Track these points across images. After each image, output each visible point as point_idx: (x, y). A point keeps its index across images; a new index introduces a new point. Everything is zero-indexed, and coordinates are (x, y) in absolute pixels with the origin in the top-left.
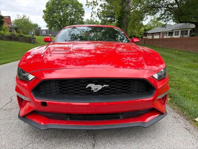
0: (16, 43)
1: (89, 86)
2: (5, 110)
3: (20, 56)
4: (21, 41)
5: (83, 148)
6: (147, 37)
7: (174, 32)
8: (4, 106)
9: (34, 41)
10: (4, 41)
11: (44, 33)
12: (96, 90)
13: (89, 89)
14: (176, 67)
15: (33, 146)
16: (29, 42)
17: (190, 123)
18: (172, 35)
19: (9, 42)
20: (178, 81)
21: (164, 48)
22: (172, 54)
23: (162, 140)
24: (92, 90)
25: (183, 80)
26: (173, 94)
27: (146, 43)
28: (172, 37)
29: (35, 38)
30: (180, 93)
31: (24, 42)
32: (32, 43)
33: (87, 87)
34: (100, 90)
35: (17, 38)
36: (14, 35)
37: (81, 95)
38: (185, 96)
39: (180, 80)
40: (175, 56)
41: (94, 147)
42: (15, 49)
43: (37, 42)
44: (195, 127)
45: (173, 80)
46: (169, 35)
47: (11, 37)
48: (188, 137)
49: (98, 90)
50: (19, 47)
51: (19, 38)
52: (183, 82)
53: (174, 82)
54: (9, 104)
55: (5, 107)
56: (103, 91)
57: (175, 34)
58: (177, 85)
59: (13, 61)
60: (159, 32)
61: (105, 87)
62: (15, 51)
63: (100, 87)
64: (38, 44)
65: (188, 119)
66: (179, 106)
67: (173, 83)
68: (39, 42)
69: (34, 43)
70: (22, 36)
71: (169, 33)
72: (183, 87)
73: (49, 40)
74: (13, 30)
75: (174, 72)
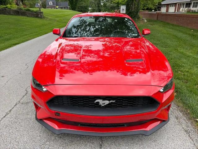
0: (23, 18)
1: (97, 101)
2: (22, 103)
3: (29, 34)
4: (29, 16)
5: (92, 148)
6: (160, 12)
7: (193, 3)
8: (21, 99)
9: (41, 16)
10: (12, 16)
11: (51, 4)
12: (104, 105)
13: (97, 104)
14: (188, 53)
15: (50, 144)
16: (37, 16)
17: (192, 123)
18: (189, 7)
19: (16, 17)
20: (188, 72)
21: (178, 26)
22: (186, 35)
23: (162, 144)
24: (99, 104)
25: (193, 72)
26: (180, 88)
27: (159, 19)
28: (189, 8)
29: (42, 13)
30: (187, 87)
31: (31, 17)
32: (39, 18)
33: (95, 102)
34: (107, 105)
35: (24, 12)
36: (21, 9)
37: (89, 108)
38: (191, 91)
39: (189, 71)
40: (189, 38)
41: (101, 148)
42: (23, 26)
43: (44, 17)
44: (195, 128)
45: (182, 71)
46: (186, 7)
47: (18, 12)
48: (186, 141)
49: (105, 104)
50: (27, 23)
51: (26, 12)
52: (192, 74)
53: (183, 73)
54: (25, 96)
55: (22, 101)
56: (110, 105)
57: (193, 6)
58: (186, 77)
59: (23, 42)
60: (175, 2)
61: (112, 102)
62: (23, 28)
63: (107, 102)
64: (46, 19)
65: (190, 119)
66: (184, 103)
67: (181, 75)
68: (46, 17)
69: (41, 18)
70: (29, 10)
71: (187, 4)
72: (191, 80)
73: (58, 33)
74: (19, 2)
75: (185, 60)
